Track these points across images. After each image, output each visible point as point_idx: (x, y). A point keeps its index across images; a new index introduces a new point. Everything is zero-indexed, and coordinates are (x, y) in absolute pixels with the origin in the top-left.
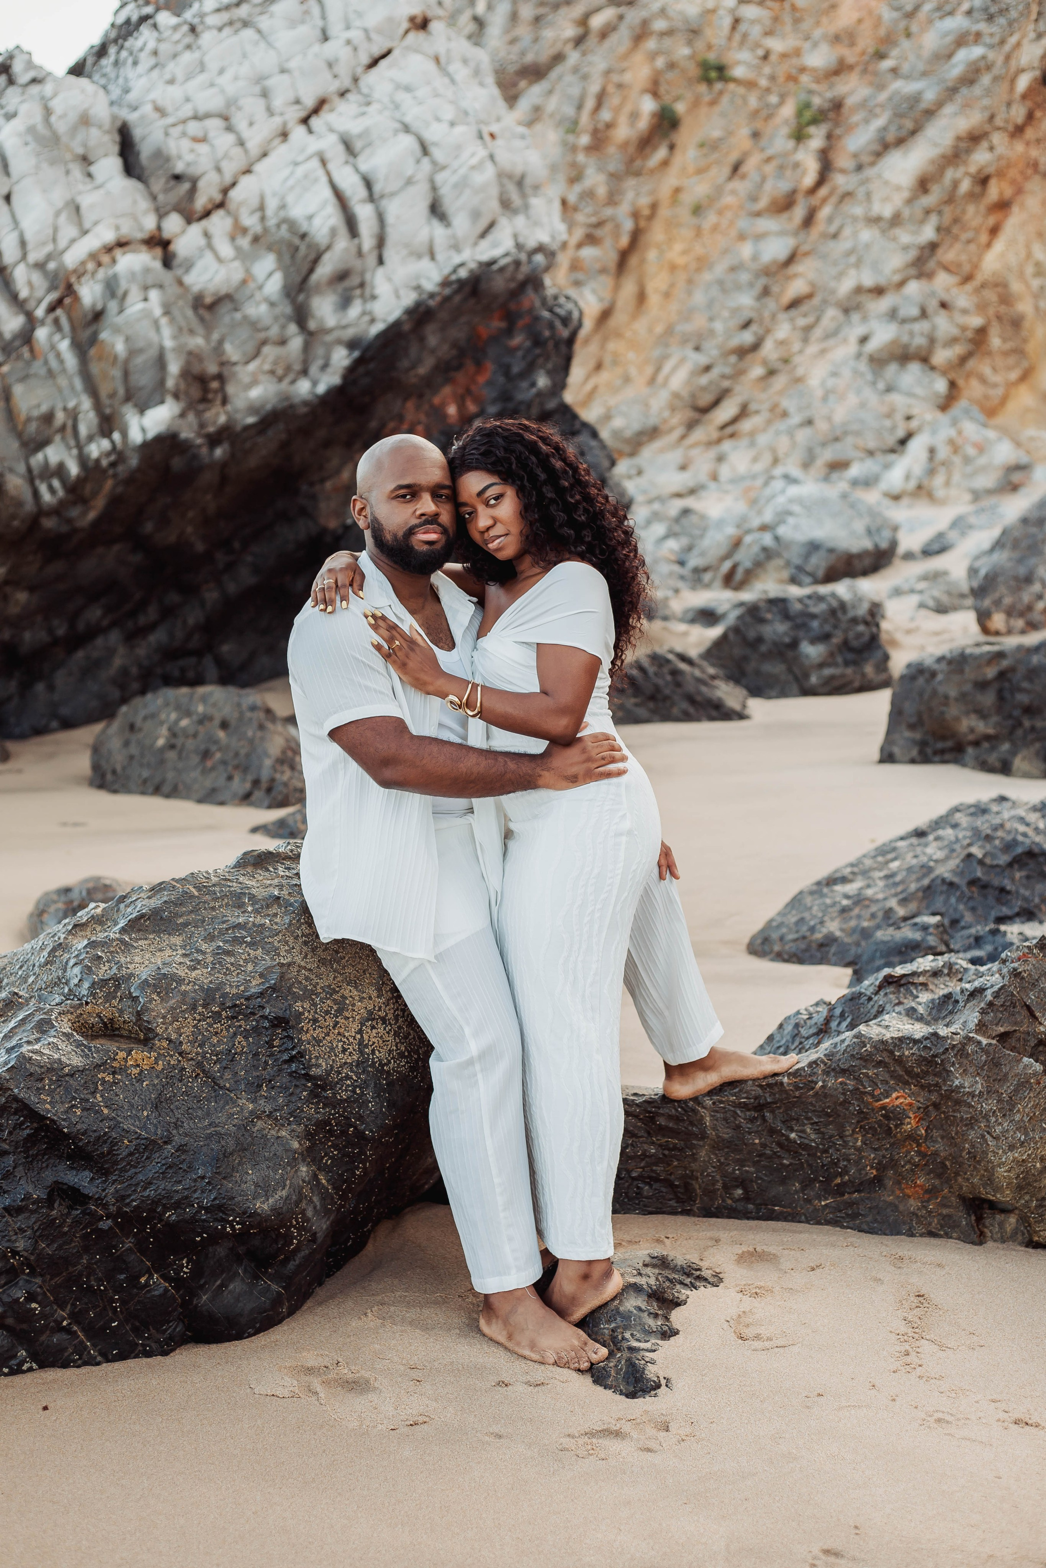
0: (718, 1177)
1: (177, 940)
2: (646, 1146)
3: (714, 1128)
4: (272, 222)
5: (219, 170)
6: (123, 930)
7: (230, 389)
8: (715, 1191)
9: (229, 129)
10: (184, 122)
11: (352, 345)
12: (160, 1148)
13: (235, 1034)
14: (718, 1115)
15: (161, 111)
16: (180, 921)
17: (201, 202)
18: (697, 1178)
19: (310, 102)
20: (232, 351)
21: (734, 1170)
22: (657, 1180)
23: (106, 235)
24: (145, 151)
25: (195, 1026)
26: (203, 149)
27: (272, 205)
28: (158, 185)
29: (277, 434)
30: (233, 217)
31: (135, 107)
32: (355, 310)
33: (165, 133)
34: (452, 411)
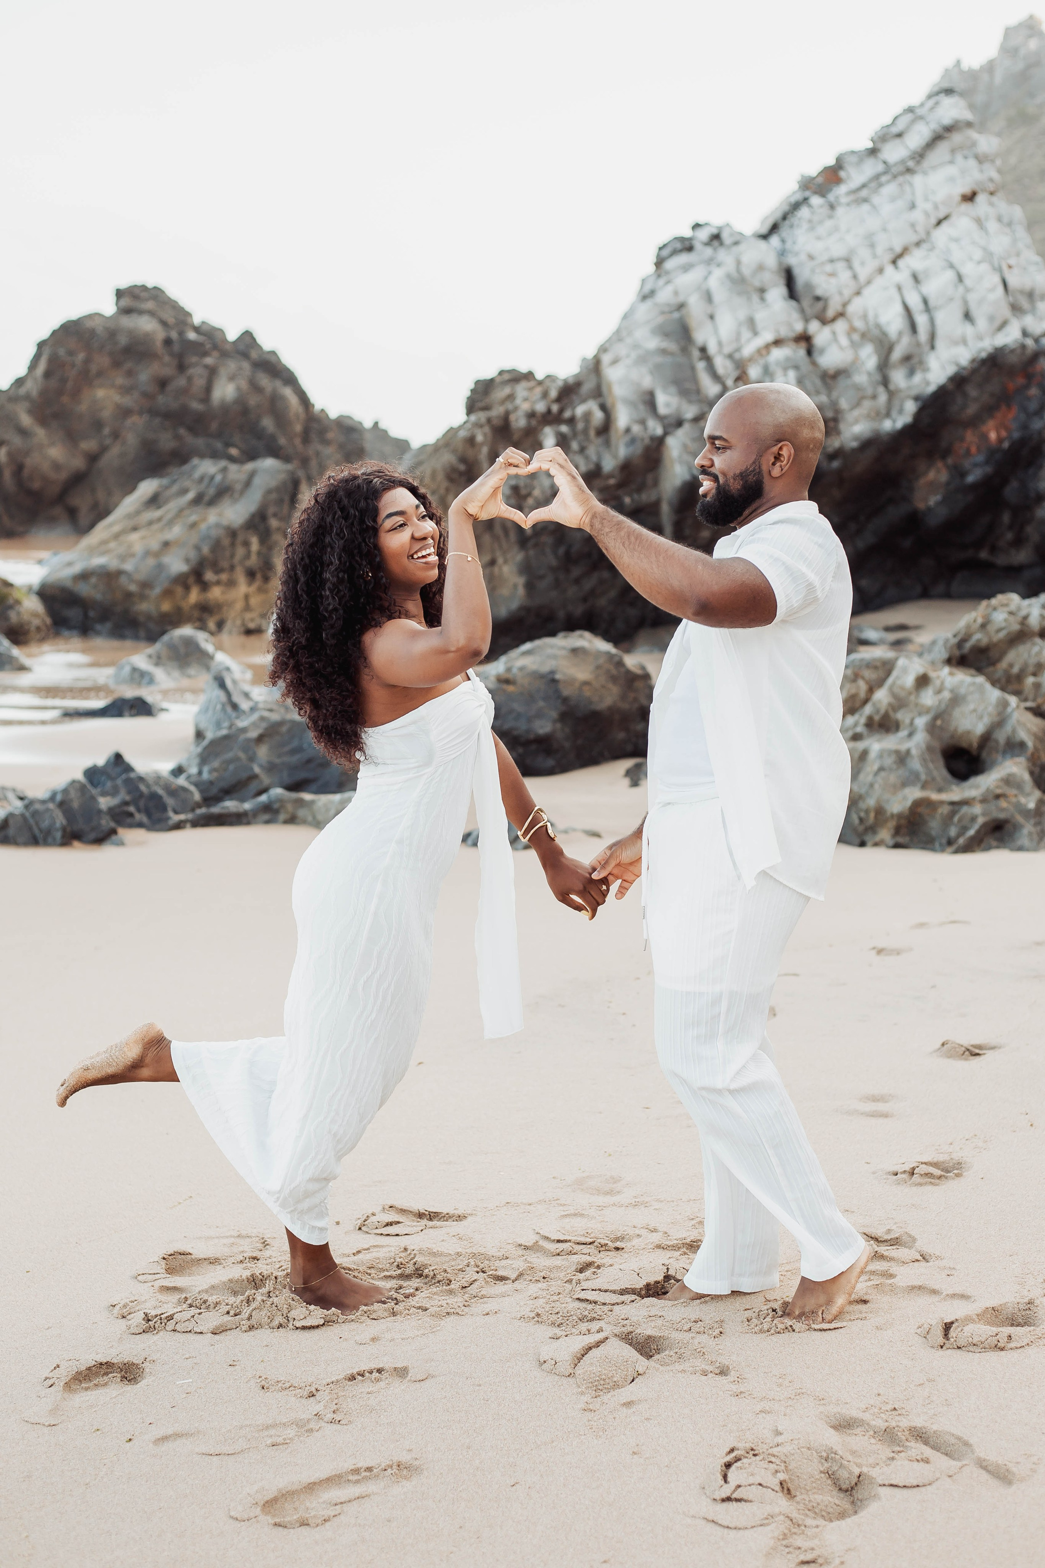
4: (871, 326)
5: (841, 294)
7: (842, 426)
9: (850, 267)
10: (823, 264)
11: (916, 398)
15: (811, 257)
17: (830, 313)
19: (898, 249)
20: (844, 404)
23: (768, 337)
24: (800, 282)
26: (833, 281)
27: (869, 317)
29: (871, 453)
30: (849, 321)
31: (797, 254)
32: (918, 378)
33: (813, 271)
34: (993, 436)
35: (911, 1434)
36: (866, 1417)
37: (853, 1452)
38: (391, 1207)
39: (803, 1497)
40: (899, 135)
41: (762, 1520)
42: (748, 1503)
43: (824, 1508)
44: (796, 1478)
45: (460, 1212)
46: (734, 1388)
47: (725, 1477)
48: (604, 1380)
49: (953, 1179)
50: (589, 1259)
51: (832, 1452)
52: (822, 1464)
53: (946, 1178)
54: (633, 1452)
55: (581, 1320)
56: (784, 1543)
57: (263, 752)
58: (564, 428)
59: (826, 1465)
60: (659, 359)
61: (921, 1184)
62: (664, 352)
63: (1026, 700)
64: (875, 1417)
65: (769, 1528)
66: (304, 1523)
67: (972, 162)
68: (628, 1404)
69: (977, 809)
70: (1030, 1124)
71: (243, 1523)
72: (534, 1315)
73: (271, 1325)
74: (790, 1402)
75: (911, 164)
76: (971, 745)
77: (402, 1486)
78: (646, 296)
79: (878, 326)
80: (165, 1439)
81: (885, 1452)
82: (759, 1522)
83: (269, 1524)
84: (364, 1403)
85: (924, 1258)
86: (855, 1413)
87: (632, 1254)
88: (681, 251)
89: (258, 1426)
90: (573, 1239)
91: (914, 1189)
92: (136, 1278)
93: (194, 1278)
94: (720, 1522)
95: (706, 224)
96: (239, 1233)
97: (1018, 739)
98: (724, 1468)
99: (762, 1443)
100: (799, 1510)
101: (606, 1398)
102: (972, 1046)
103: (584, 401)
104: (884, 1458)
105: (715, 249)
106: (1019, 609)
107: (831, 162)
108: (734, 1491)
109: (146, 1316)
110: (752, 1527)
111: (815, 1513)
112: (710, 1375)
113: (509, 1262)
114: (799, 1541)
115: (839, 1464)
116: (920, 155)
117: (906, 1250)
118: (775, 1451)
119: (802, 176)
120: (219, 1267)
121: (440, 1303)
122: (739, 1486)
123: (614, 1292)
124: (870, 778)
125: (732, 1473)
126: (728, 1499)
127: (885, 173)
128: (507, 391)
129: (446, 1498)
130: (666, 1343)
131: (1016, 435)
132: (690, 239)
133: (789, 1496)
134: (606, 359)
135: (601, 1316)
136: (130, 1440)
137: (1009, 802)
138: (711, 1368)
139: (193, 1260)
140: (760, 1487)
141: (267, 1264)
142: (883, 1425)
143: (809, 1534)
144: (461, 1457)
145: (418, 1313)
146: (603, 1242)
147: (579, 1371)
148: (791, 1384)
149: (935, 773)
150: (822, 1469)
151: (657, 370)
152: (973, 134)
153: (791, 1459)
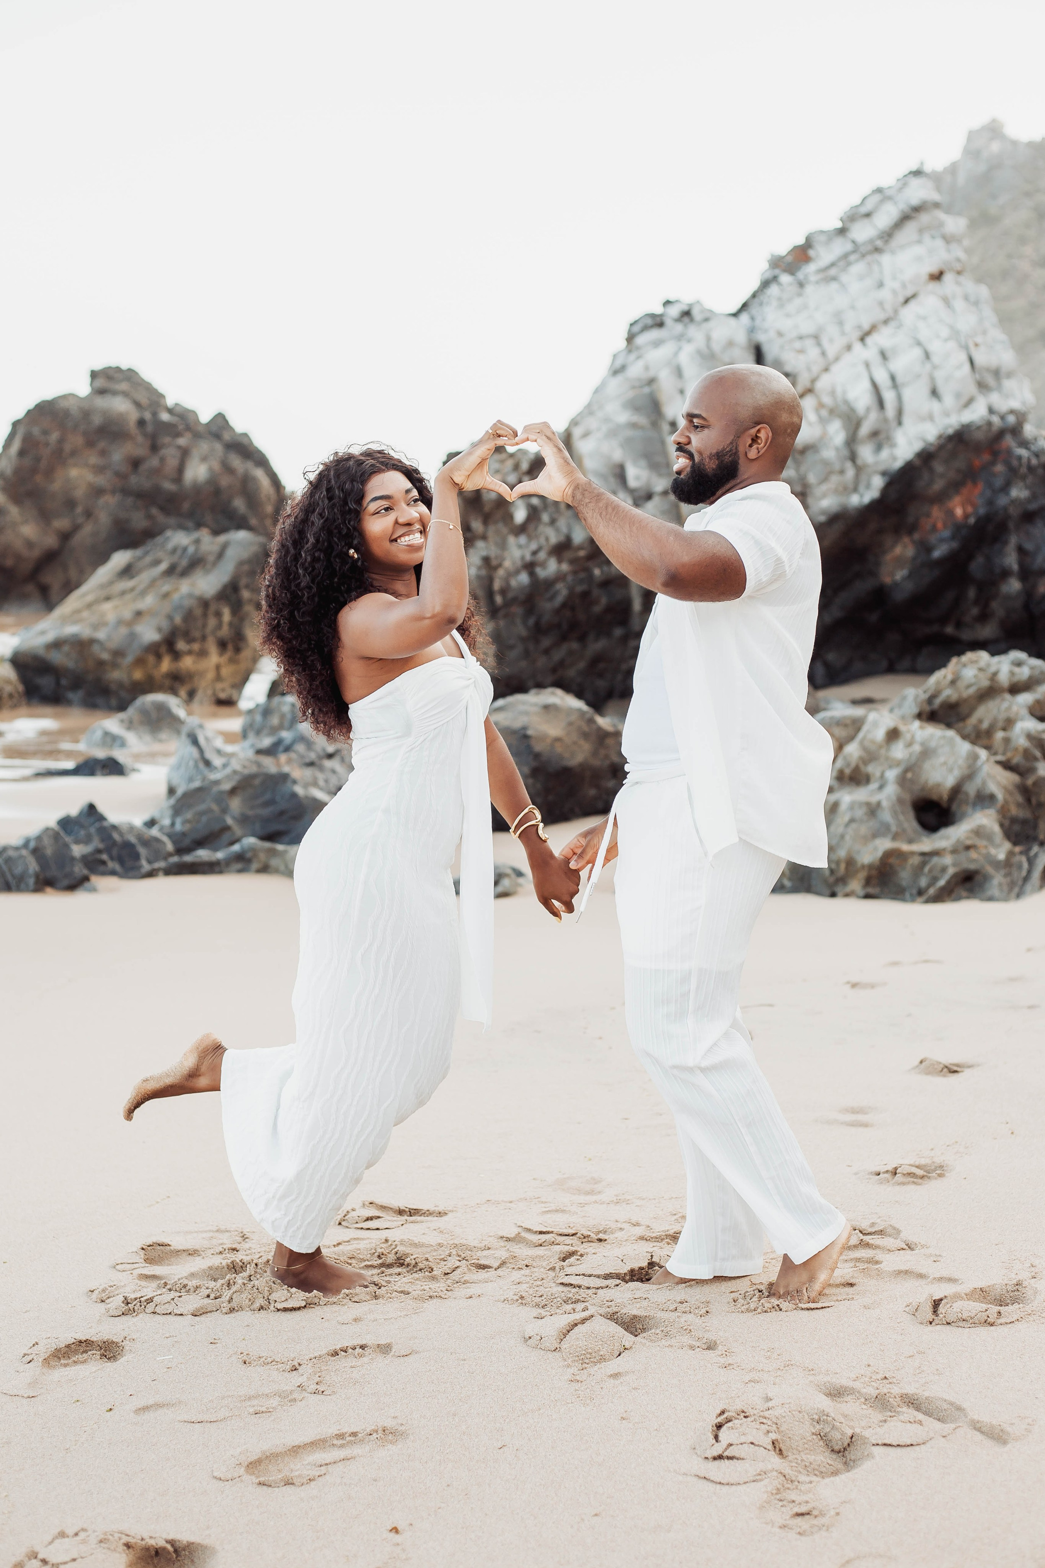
4: (839, 402)
5: (809, 369)
9: (819, 344)
10: (792, 340)
11: (884, 474)
15: (780, 334)
19: (866, 327)
20: (812, 478)
26: (802, 357)
27: (837, 393)
30: (817, 397)
31: (766, 331)
32: (885, 454)
33: (782, 347)
34: (959, 512)
35: (903, 1401)
36: (857, 1385)
37: (845, 1416)
38: (371, 1203)
39: (794, 1456)
40: (868, 215)
41: (755, 1475)
42: (740, 1461)
43: (816, 1467)
44: (788, 1439)
45: (441, 1209)
46: (722, 1360)
47: (716, 1437)
48: (591, 1354)
49: (936, 1179)
50: (573, 1249)
51: (824, 1415)
52: (814, 1426)
53: (929, 1178)
54: (622, 1418)
55: (565, 1302)
56: (778, 1497)
57: (236, 804)
59: (818, 1427)
60: (629, 433)
61: (903, 1184)
62: (634, 426)
63: (995, 754)
64: (865, 1385)
65: (762, 1483)
66: (289, 1483)
67: (939, 243)
68: (615, 1376)
69: (948, 860)
70: (1010, 1132)
71: (226, 1483)
72: (518, 1298)
73: (252, 1308)
74: (779, 1373)
75: (879, 243)
76: (941, 798)
77: (388, 1450)
78: (617, 371)
79: (846, 402)
80: (145, 1409)
81: (876, 1416)
82: (752, 1479)
83: (253, 1483)
84: (348, 1376)
85: (910, 1247)
86: (845, 1382)
87: (615, 1245)
88: (652, 327)
89: (240, 1396)
90: (555, 1230)
91: (898, 1188)
92: (115, 1267)
93: (173, 1267)
94: (712, 1478)
95: (677, 301)
96: (218, 1228)
97: (987, 792)
98: (715, 1428)
99: (752, 1408)
100: (792, 1467)
101: (593, 1370)
102: (950, 1064)
104: (876, 1422)
105: (686, 325)
106: (988, 665)
107: (801, 241)
108: (726, 1449)
109: (125, 1299)
110: (745, 1483)
111: (808, 1471)
112: (698, 1350)
113: (490, 1252)
114: (793, 1496)
115: (831, 1426)
116: (888, 235)
117: (891, 1240)
118: (766, 1414)
119: (772, 256)
120: (198, 1258)
121: (423, 1287)
122: (731, 1445)
123: (598, 1277)
124: (841, 830)
125: (723, 1434)
126: (720, 1457)
127: (854, 252)
129: (433, 1460)
130: (652, 1322)
131: (982, 511)
132: (661, 315)
133: (781, 1456)
134: (577, 432)
135: (585, 1298)
136: (111, 1409)
137: (979, 854)
138: (698, 1344)
139: (172, 1252)
140: (753, 1446)
141: (247, 1255)
142: (874, 1393)
143: (802, 1488)
144: (447, 1423)
145: (400, 1296)
146: (586, 1233)
147: (565, 1345)
148: (779, 1357)
149: (906, 825)
150: (814, 1431)
151: (627, 443)
152: (940, 215)
153: (782, 1421)
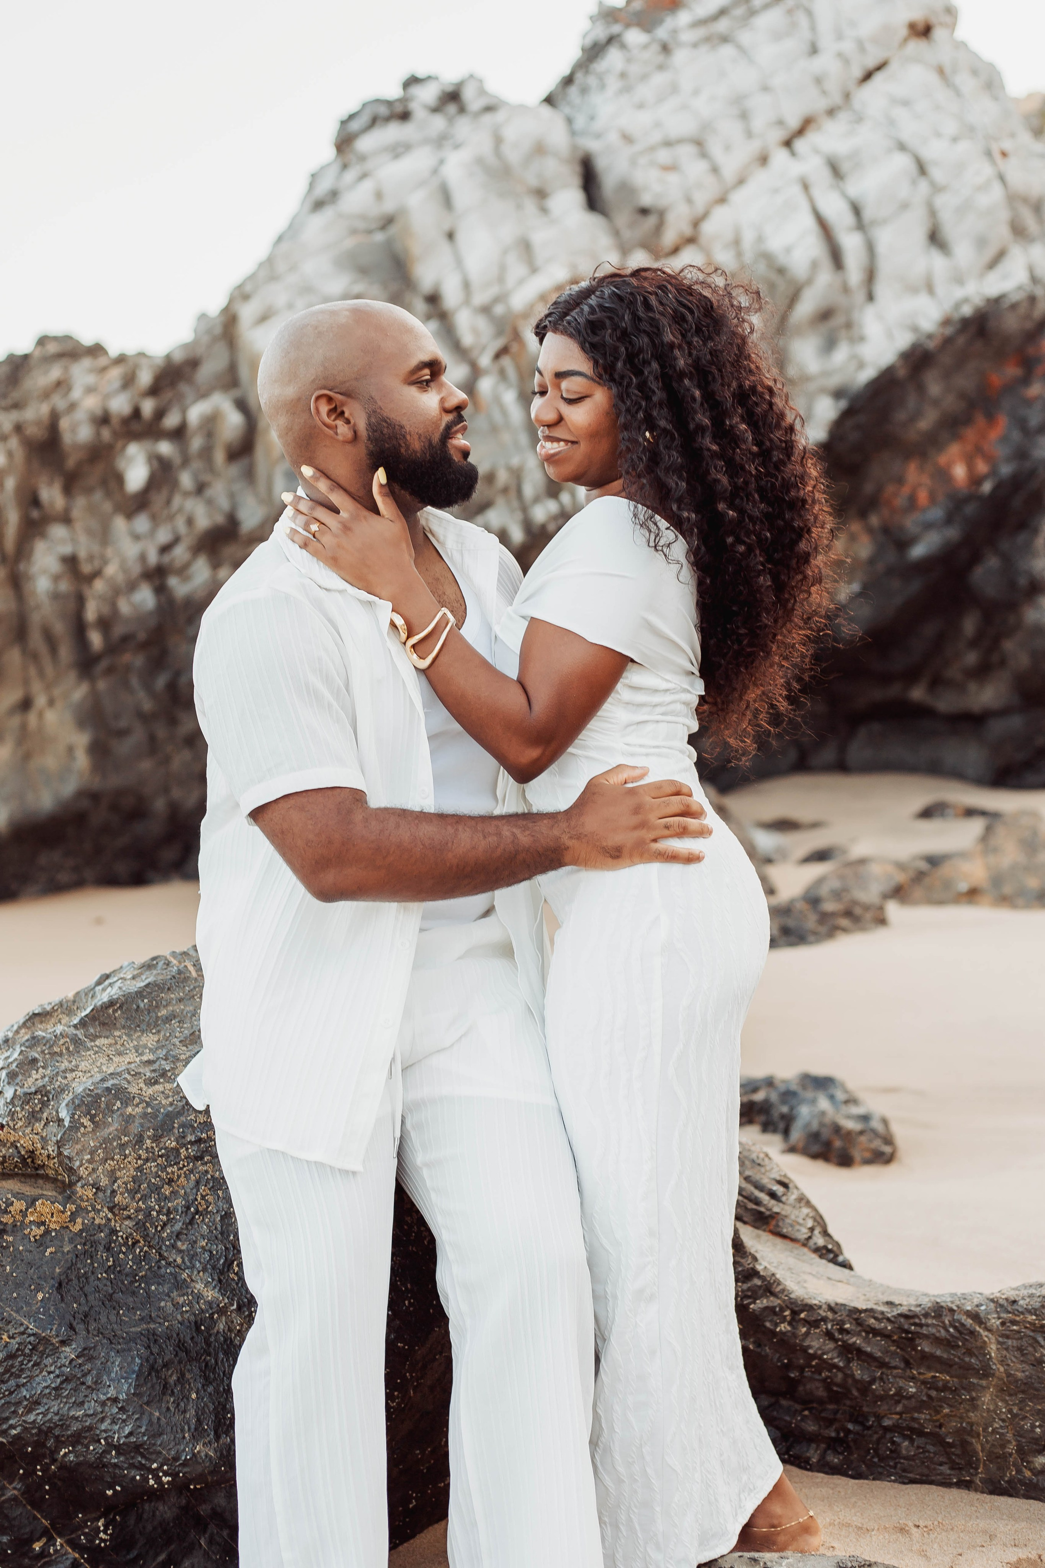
0: (1009, 1436)
1: (150, 1040)
2: (901, 1383)
3: (1002, 1362)
4: (748, 257)
5: (689, 200)
6: (83, 1023)
8: (1005, 1457)
9: (704, 154)
10: (652, 149)
12: (55, 1350)
13: (198, 1183)
14: (1010, 1342)
15: (627, 139)
16: (163, 1012)
17: (669, 238)
18: (978, 1435)
19: (794, 123)
21: (1033, 1426)
22: (921, 1433)
24: (609, 182)
25: (139, 1169)
26: (673, 178)
27: (748, 238)
28: (622, 218)
30: (707, 251)
31: (600, 134)
32: (841, 355)
33: (633, 162)
34: (960, 472)
58: (165, 448)
78: (322, 202)
79: (765, 256)
88: (386, 121)
95: (429, 77)
103: (203, 395)
105: (451, 119)
128: (55, 373)
131: (1006, 470)
132: (401, 102)
